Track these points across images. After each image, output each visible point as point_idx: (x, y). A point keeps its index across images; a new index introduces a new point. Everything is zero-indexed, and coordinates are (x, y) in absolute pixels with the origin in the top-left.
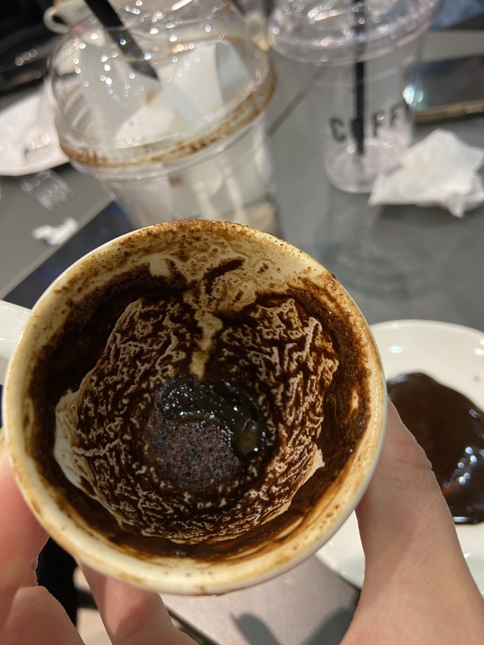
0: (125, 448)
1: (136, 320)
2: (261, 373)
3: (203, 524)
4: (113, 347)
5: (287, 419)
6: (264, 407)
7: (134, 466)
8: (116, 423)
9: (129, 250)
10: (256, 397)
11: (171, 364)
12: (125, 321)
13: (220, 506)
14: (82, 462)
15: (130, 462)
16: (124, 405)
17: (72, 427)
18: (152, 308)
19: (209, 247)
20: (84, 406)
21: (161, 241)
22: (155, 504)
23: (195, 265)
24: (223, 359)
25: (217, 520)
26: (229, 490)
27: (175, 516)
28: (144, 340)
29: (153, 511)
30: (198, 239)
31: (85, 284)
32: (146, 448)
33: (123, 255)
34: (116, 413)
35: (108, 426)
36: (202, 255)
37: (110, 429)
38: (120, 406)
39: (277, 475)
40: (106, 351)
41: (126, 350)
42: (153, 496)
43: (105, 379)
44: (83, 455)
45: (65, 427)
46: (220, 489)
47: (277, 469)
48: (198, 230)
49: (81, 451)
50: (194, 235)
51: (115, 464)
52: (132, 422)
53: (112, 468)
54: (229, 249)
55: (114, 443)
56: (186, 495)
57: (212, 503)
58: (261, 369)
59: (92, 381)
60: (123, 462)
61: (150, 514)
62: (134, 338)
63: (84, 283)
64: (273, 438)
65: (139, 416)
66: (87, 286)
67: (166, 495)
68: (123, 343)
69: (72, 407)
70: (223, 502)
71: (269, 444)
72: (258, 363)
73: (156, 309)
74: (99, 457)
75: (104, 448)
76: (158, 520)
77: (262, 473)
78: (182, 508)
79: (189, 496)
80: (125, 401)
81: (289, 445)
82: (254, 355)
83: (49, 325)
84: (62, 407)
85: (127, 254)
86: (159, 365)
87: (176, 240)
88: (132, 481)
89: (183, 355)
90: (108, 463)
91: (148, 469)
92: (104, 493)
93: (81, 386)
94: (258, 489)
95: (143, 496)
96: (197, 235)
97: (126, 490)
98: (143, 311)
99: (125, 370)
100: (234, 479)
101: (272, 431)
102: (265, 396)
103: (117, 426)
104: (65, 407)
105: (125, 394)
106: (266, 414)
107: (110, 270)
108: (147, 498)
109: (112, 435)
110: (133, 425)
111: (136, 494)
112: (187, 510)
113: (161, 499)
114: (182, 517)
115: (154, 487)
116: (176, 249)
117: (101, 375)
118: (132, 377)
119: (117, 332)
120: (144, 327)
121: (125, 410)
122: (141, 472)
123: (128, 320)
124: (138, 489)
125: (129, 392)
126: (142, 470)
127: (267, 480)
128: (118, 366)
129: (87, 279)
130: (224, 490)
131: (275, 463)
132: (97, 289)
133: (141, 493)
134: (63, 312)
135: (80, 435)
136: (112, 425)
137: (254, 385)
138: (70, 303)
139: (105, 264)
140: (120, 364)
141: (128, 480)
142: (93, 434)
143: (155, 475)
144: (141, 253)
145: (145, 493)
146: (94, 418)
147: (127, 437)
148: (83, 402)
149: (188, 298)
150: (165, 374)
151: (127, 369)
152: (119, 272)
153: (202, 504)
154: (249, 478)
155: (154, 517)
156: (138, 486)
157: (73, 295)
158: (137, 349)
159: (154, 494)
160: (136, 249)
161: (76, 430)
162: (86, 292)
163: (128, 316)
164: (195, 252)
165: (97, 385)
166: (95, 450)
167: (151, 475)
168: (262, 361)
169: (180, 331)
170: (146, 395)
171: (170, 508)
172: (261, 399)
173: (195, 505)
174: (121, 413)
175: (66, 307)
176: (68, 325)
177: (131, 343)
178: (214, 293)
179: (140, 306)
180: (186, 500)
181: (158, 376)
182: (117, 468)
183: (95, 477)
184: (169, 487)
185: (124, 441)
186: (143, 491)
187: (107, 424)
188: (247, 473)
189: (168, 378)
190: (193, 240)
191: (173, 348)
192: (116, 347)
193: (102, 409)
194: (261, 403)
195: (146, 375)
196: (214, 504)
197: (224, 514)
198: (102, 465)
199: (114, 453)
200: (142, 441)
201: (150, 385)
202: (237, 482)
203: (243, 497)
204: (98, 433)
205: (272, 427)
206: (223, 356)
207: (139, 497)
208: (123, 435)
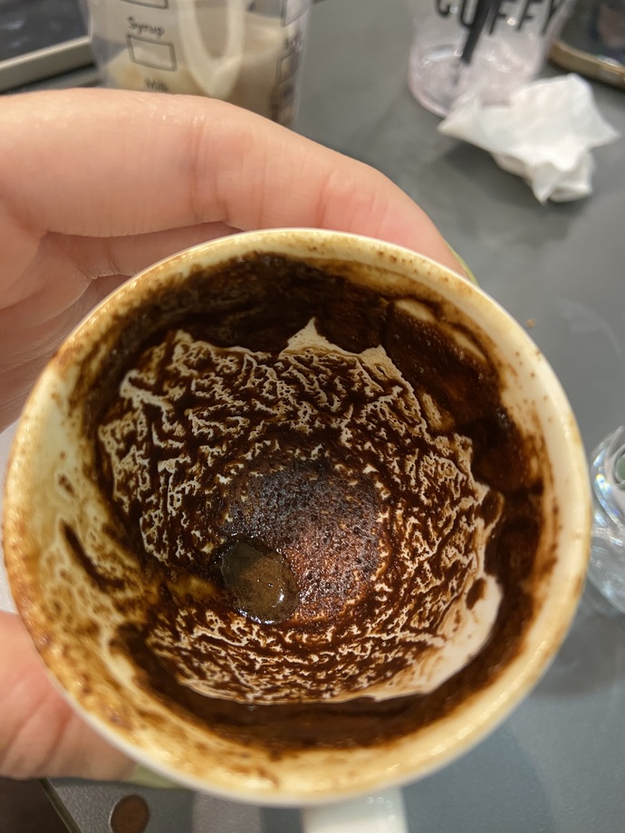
0: (371, 623)
1: (212, 682)
2: (192, 490)
3: (411, 469)
4: (270, 696)
6: (233, 471)
7: (385, 599)
8: (350, 650)
9: (134, 713)
10: (222, 487)
11: (229, 627)
12: (227, 694)
13: (374, 470)
14: (447, 627)
15: (383, 607)
16: (321, 657)
17: (417, 667)
18: (183, 666)
19: (61, 586)
20: (373, 682)
21: (90, 668)
22: (414, 544)
23: (96, 608)
25: (396, 459)
26: (350, 472)
27: (416, 509)
29: (426, 536)
30: (58, 607)
32: (352, 602)
33: (147, 720)
34: (338, 658)
36: (78, 598)
37: (364, 649)
38: (326, 660)
39: (316, 412)
40: (282, 702)
41: (257, 683)
42: (405, 553)
43: (312, 688)
44: (435, 636)
45: (428, 668)
46: (353, 483)
47: (307, 417)
49: (434, 641)
50: (53, 614)
51: (403, 616)
52: (333, 638)
53: (411, 613)
54: (52, 550)
55: (378, 636)
56: (380, 520)
57: (375, 482)
58: (187, 491)
59: (332, 695)
60: (390, 612)
61: (434, 535)
62: (236, 680)
64: (268, 443)
65: (319, 633)
67: (394, 540)
68: (253, 689)
69: (393, 686)
70: (369, 469)
71: (277, 447)
72: (180, 496)
73: (181, 661)
74: (413, 630)
76: (437, 518)
77: (317, 436)
78: (399, 512)
79: (380, 514)
80: (315, 658)
81: (275, 412)
82: (172, 505)
86: (240, 642)
87: (75, 643)
88: (405, 586)
89: (210, 615)
90: (409, 620)
91: (376, 582)
93: (354, 698)
95: (414, 562)
97: (425, 579)
98: (196, 677)
99: (279, 677)
100: (336, 474)
101: (258, 448)
102: (218, 475)
103: (354, 648)
104: (404, 687)
105: (306, 663)
106: (241, 466)
108: (414, 553)
109: (369, 645)
110: (335, 633)
111: (419, 570)
112: (400, 505)
114: (411, 501)
115: (394, 560)
117: (315, 693)
119: (247, 698)
120: (212, 671)
121: (327, 653)
122: (386, 589)
123: (223, 691)
124: (410, 573)
125: (300, 661)
126: (382, 588)
127: (324, 426)
128: (283, 684)
130: (353, 477)
131: (300, 424)
133: (412, 567)
135: (414, 658)
136: (356, 653)
137: (209, 495)
140: (279, 682)
141: (408, 591)
142: (392, 656)
143: (379, 570)
144: (125, 694)
146: (373, 669)
147: (355, 630)
148: (369, 686)
150: (247, 629)
151: (276, 674)
153: (382, 494)
154: (327, 454)
155: (435, 528)
156: (406, 576)
158: (243, 672)
159: (402, 555)
160: (126, 702)
163: (216, 692)
164: (78, 610)
165: (329, 690)
166: (409, 639)
167: (380, 574)
168: (176, 489)
169: (184, 625)
170: (287, 640)
171: (408, 524)
172: (224, 480)
173: (388, 501)
174: (332, 654)
177: (243, 682)
178: (119, 575)
179: (193, 681)
180: (387, 515)
181: (254, 637)
182: (405, 610)
183: (447, 609)
184: (381, 545)
185: (364, 630)
186: (408, 567)
187: (362, 656)
188: (322, 457)
189: (249, 623)
190: (63, 614)
191: (209, 631)
192: (265, 694)
193: (351, 670)
194: (229, 479)
195: (266, 652)
196: (375, 479)
197: (385, 458)
198: (421, 620)
199: (390, 626)
200: (347, 611)
201: (272, 642)
202: (338, 467)
203: (354, 448)
204: (383, 655)
205: (254, 449)
206: (185, 555)
207: (421, 564)
208: (358, 636)
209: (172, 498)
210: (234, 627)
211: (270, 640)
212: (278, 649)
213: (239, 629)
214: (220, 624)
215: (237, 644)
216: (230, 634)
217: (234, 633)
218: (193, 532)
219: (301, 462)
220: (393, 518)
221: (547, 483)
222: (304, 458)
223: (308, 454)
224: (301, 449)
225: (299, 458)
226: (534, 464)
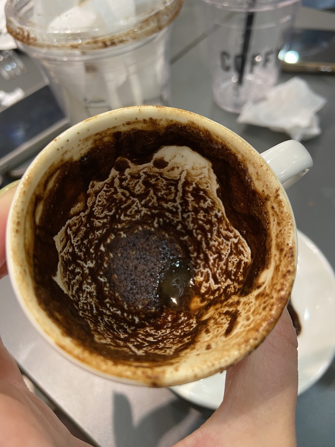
0: (174, 221)
1: (240, 257)
2: (151, 329)
3: (100, 222)
4: (232, 235)
5: (109, 318)
6: (130, 317)
7: (161, 220)
8: (190, 223)
9: (284, 253)
10: (140, 319)
11: (203, 281)
12: (243, 247)
13: (102, 245)
14: (175, 174)
15: (165, 219)
16: (197, 235)
17: (197, 179)
18: (241, 270)
19: (254, 316)
20: (207, 198)
21: (279, 279)
22: (133, 213)
23: (249, 304)
25: (96, 233)
26: (106, 258)
27: (117, 217)
28: (226, 264)
29: (129, 207)
30: (264, 308)
31: (275, 213)
32: (167, 235)
33: (283, 247)
34: (196, 227)
36: (252, 310)
37: (189, 216)
38: (198, 231)
39: (85, 282)
40: (232, 228)
41: (226, 247)
42: (138, 217)
43: (217, 224)
44: (180, 179)
45: (199, 172)
46: (111, 255)
47: (88, 286)
48: (271, 310)
49: (183, 180)
50: (269, 306)
51: (168, 205)
52: (186, 236)
53: (167, 201)
54: (242, 329)
55: (180, 214)
56: (125, 236)
57: (108, 243)
58: (154, 331)
59: (219, 212)
60: (167, 214)
61: (129, 202)
62: (230, 254)
64: (108, 305)
65: (186, 243)
66: (273, 215)
67: (132, 225)
68: (231, 244)
69: (209, 185)
70: (102, 248)
71: (107, 300)
72: (158, 332)
73: (240, 273)
74: (176, 195)
75: (180, 203)
76: (121, 202)
77: (95, 281)
78: (119, 226)
79: (122, 236)
80: (199, 237)
81: (93, 303)
82: (166, 332)
83: (259, 178)
84: (211, 175)
85: (281, 250)
86: (208, 272)
87: (273, 292)
88: (153, 211)
89: (203, 290)
90: (170, 201)
91: (154, 227)
92: (154, 176)
93: (219, 199)
94: (89, 268)
95: (142, 210)
96: (267, 309)
97: (150, 201)
98: (243, 262)
99: (216, 243)
100: (109, 266)
101: (113, 309)
102: (136, 322)
103: (188, 222)
104: (210, 178)
105: (203, 239)
106: (125, 315)
107: (277, 236)
108: (138, 212)
110: (184, 235)
111: (145, 206)
112: (116, 227)
113: (134, 220)
114: (114, 220)
115: (142, 222)
116: (267, 291)
117: (220, 220)
118: (210, 248)
119: (239, 240)
120: (233, 263)
121: (195, 234)
122: (156, 221)
123: (242, 249)
124: (147, 211)
125: (203, 243)
126: (157, 223)
127: (90, 277)
128: (220, 237)
129: (278, 215)
130: (108, 256)
131: (93, 290)
132: (269, 223)
133: (144, 211)
134: (263, 191)
135: (192, 185)
136: (191, 219)
137: (149, 322)
138: (267, 198)
139: (282, 232)
140: (220, 240)
141: (155, 208)
142: (190, 198)
143: (148, 228)
144: (278, 262)
145: (142, 213)
146: (198, 204)
147: (179, 227)
148: (210, 198)
149: (233, 299)
150: (200, 273)
151: (216, 246)
152: (274, 243)
153: (112, 238)
154: (101, 273)
155: (125, 202)
156: (149, 213)
157: (271, 202)
158: (223, 256)
160: (282, 258)
161: (196, 181)
162: (271, 212)
163: (245, 250)
164: (257, 305)
165: (216, 216)
166: (181, 195)
167: (150, 226)
168: (157, 334)
169: (218, 292)
170: (195, 254)
171: (124, 220)
172: (137, 320)
173: (115, 234)
174: (194, 231)
175: (266, 194)
176: (255, 193)
177: (229, 251)
178: (223, 317)
179: (246, 260)
180: (122, 233)
181: (201, 268)
182: (165, 205)
183: (166, 179)
184: (136, 231)
185: (178, 222)
186: (144, 213)
187: (192, 215)
188: (105, 275)
189: (197, 274)
190: (266, 304)
191: (211, 284)
192: (231, 238)
193: (201, 215)
194: (135, 318)
195: (206, 259)
196: (106, 243)
197: (96, 240)
198: (170, 193)
199: (174, 210)
200: (172, 235)
201: (200, 260)
202: (106, 266)
203: (95, 259)
204: (190, 204)
205: (114, 311)
206: (183, 316)
207: (143, 206)
208: (182, 224)
209: (163, 334)
210: (202, 279)
211: (199, 261)
212: (202, 256)
213: (201, 276)
214: (205, 284)
215: (210, 272)
216: (206, 278)
217: (205, 277)
218: (170, 320)
219: (110, 285)
220: (122, 229)
221: (116, 130)
222: (108, 285)
223: (105, 283)
224: (104, 288)
225: (109, 287)
226: (106, 139)
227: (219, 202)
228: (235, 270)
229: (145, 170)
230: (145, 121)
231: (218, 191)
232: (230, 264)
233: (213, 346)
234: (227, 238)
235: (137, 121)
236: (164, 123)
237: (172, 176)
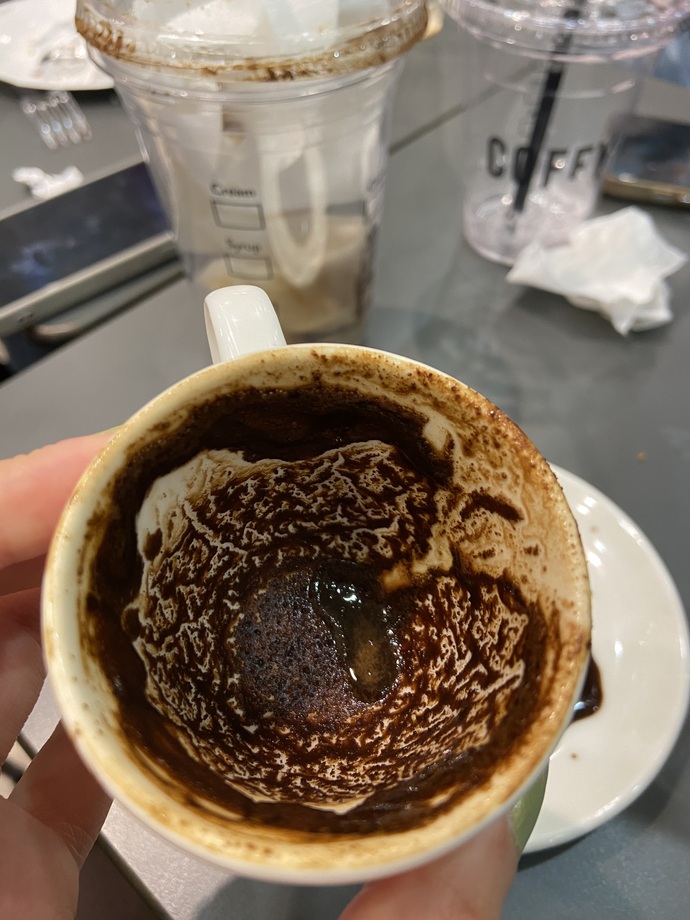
0: (242, 567)
1: (372, 464)
2: (435, 665)
3: (206, 717)
4: (326, 465)
5: (400, 741)
6: (400, 702)
7: (230, 592)
8: (261, 537)
9: (419, 385)
10: (407, 682)
11: (370, 548)
12: (359, 452)
13: (246, 727)
14: (180, 524)
15: (232, 584)
16: (286, 531)
17: (208, 486)
18: (397, 469)
19: (502, 466)
20: (243, 484)
21: (459, 408)
22: (201, 644)
23: (473, 470)
24: (420, 604)
25: (223, 732)
26: (272, 726)
27: (200, 678)
28: (365, 493)
29: (190, 646)
30: (497, 446)
31: (348, 375)
32: (261, 592)
33: (409, 384)
34: (271, 527)
35: (250, 530)
36: (487, 467)
37: (249, 535)
38: (281, 527)
39: (319, 776)
40: (316, 459)
41: (338, 483)
42: (210, 638)
43: (291, 485)
44: (190, 521)
45: (200, 478)
46: (268, 714)
47: (329, 771)
48: (505, 437)
49: (193, 515)
50: (497, 437)
51: (214, 567)
52: (277, 554)
53: (207, 567)
54: (519, 490)
55: (237, 550)
56: (236, 676)
57: (244, 716)
58: (439, 659)
59: (276, 472)
60: (226, 576)
61: (182, 643)
62: (355, 480)
63: (348, 372)
64: (368, 741)
65: (290, 557)
66: (349, 378)
67: (221, 653)
68: (340, 472)
69: (228, 469)
70: (252, 729)
71: (358, 740)
72: (444, 651)
73: (400, 474)
74: (206, 542)
75: (222, 542)
76: (178, 658)
77: (316, 757)
78: (217, 681)
79: (237, 682)
80: (291, 529)
81: (367, 766)
82: (449, 637)
83: (277, 374)
84: (218, 458)
85: (413, 388)
86: (358, 534)
87: (475, 424)
88: (211, 601)
89: (388, 553)
90: (209, 558)
91: (238, 612)
92: (164, 571)
93: (259, 462)
94: (290, 763)
95: (202, 625)
96: (501, 441)
97: (193, 600)
98: (386, 462)
99: (320, 500)
100: (289, 724)
101: (378, 733)
102: (413, 692)
103: (258, 540)
104: (220, 462)
105: (299, 523)
107: (385, 386)
108: (202, 632)
109: (245, 541)
110: (274, 558)
111: (198, 615)
112: (216, 689)
113: (212, 648)
114: (204, 687)
115: (222, 633)
116: (468, 433)
117: (289, 477)
118: (321, 515)
119: (343, 454)
120: (375, 480)
121: (282, 536)
122: (229, 604)
123: (363, 455)
124: (206, 614)
125: (304, 524)
126: (233, 604)
127: (309, 766)
128: (316, 488)
129: (353, 371)
130: (269, 721)
131: (336, 764)
132: (355, 391)
133: (204, 620)
134: (302, 378)
135: (209, 502)
136: (255, 532)
137: (417, 669)
138: (317, 376)
139: (384, 375)
140: (320, 490)
141: (206, 597)
142: (225, 517)
143: (236, 624)
144: (429, 401)
145: (207, 625)
146: (243, 506)
147: (257, 561)
148: (246, 479)
149: (441, 498)
150: (354, 551)
151: (323, 502)
152: (392, 396)
153: (235, 703)
154: (301, 743)
155: (181, 649)
156: (211, 612)
157: (326, 372)
158: (350, 495)
159: (213, 636)
160: (427, 392)
161: (209, 492)
162: (342, 382)
163: (367, 450)
164: (483, 456)
165: (278, 481)
166: (211, 532)
167: (235, 619)
168: (449, 654)
169: (407, 526)
170: (317, 548)
171: (208, 667)
172: (407, 690)
173: (230, 694)
174: (277, 534)
175: (309, 376)
176: (294, 393)
177: (349, 480)
178: (469, 523)
179: (387, 454)
180: (230, 681)
181: (346, 545)
182: (212, 573)
183: (177, 549)
184: (234, 650)
185: (249, 561)
186: (208, 621)
187: (251, 527)
188: (306, 736)
189: (353, 556)
190: (491, 442)
191: (385, 534)
192: (330, 467)
193: (260, 509)
194: (402, 694)
195: (335, 529)
196: (244, 719)
197: (235, 737)
198: (199, 551)
199: (226, 558)
200: (265, 580)
201: (330, 543)
202: (287, 731)
203: (271, 749)
204: (232, 522)
205: (382, 730)
206: (423, 601)
207: (196, 620)
208: (255, 554)
209: (450, 643)
210: (366, 549)
211: (332, 545)
212: (324, 537)
213: (361, 549)
214: (377, 548)
215: (360, 531)
216: (368, 540)
217: (364, 543)
218: (423, 627)
219: (329, 730)
220: (224, 678)
221: (83, 603)
222: (326, 735)
223: (322, 739)
224: (331, 743)
225: (331, 734)
226: (92, 630)
227: (264, 464)
228: (389, 481)
229: (150, 582)
230: (88, 537)
231: (246, 458)
232: (373, 487)
233: (532, 543)
234: (327, 474)
235: (82, 553)
236: (105, 502)
237: (178, 533)
